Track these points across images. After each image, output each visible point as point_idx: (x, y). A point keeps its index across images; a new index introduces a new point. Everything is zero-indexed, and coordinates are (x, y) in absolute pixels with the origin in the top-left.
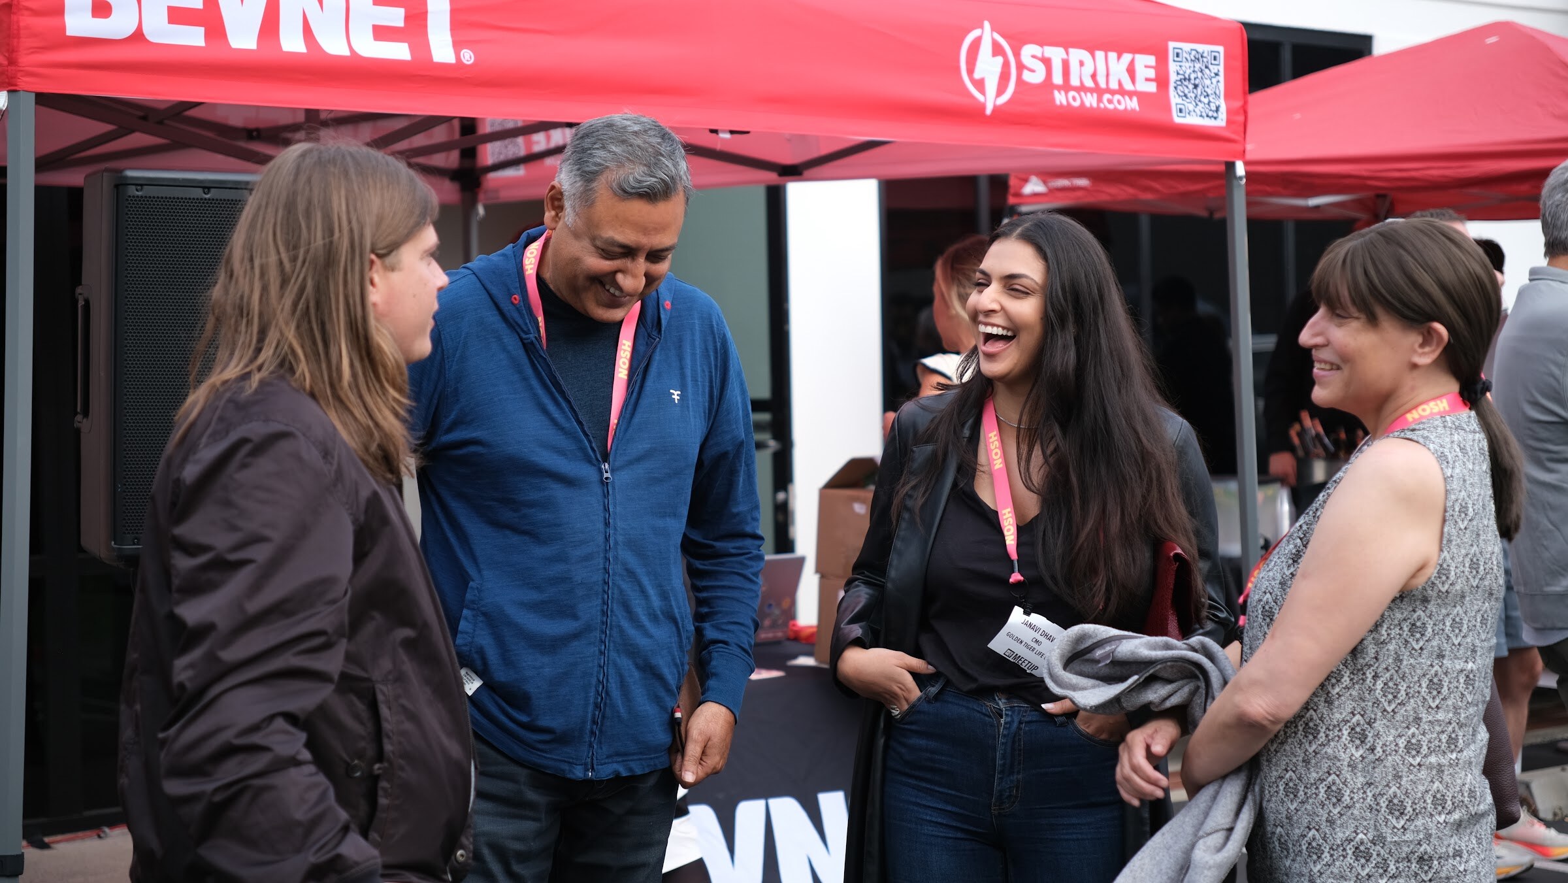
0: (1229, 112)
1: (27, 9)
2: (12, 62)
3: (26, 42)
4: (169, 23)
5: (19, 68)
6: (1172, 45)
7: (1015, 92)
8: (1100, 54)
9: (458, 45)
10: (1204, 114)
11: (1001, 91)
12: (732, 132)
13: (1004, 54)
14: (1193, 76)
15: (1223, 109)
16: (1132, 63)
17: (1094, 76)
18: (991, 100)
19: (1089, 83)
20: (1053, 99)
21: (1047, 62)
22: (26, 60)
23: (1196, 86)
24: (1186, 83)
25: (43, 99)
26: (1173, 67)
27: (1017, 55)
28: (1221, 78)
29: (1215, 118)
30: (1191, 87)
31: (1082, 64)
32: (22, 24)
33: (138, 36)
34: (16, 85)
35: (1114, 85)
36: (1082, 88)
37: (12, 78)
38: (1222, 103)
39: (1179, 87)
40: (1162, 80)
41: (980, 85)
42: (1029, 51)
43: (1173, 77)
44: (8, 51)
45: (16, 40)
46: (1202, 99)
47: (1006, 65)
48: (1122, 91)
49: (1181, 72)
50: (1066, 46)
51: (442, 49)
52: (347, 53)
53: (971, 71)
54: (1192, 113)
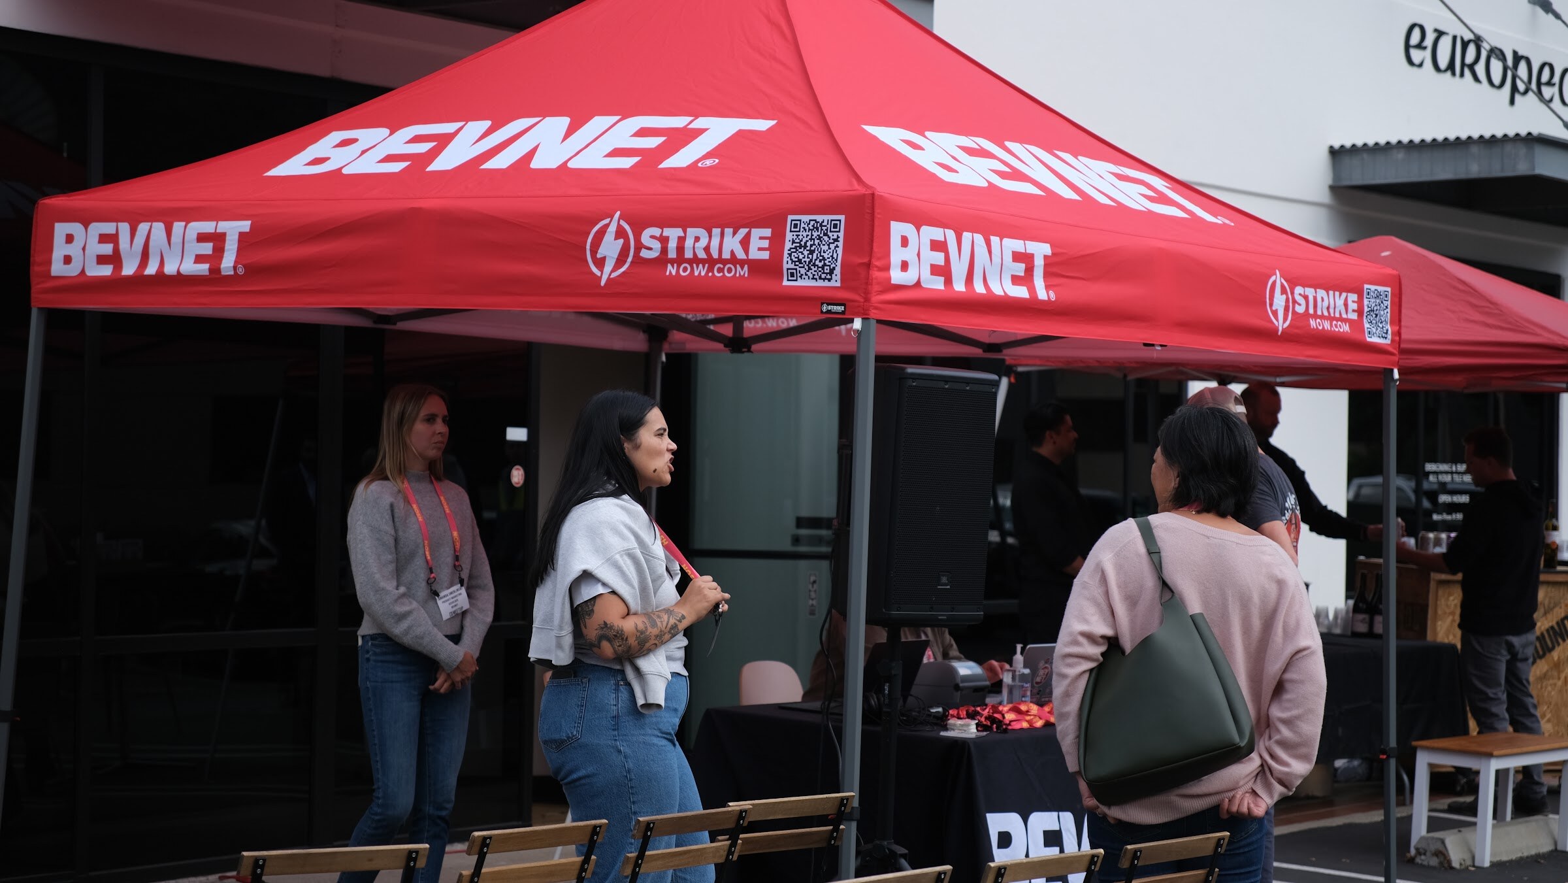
0: (1393, 334)
1: (877, 267)
2: (867, 300)
3: (876, 288)
4: (931, 274)
5: (871, 304)
6: (1366, 286)
7: (1292, 320)
8: (1331, 293)
9: (1048, 287)
10: (1380, 336)
11: (1285, 319)
12: (1161, 346)
13: (1287, 294)
14: (1375, 308)
15: (1390, 332)
16: (1346, 299)
17: (1328, 308)
18: (1281, 324)
19: (1326, 313)
20: (1309, 325)
21: (1306, 298)
22: (876, 298)
23: (1376, 315)
24: (1372, 313)
25: (879, 321)
26: (1366, 302)
27: (1292, 293)
28: (1389, 310)
29: (1386, 338)
30: (1374, 316)
31: (1323, 300)
32: (874, 276)
33: (918, 284)
34: (868, 315)
35: (1337, 315)
36: (1322, 317)
37: (866, 310)
38: (1388, 327)
39: (1368, 316)
40: (1360, 312)
41: (1275, 313)
42: (1299, 290)
43: (1366, 309)
44: (865, 293)
45: (870, 287)
46: (1379, 325)
47: (1287, 300)
48: (1341, 319)
49: (1370, 306)
50: (1316, 287)
51: (1042, 294)
52: (1002, 294)
53: (1271, 305)
54: (1375, 335)
